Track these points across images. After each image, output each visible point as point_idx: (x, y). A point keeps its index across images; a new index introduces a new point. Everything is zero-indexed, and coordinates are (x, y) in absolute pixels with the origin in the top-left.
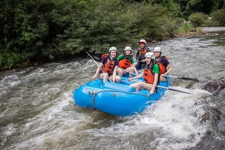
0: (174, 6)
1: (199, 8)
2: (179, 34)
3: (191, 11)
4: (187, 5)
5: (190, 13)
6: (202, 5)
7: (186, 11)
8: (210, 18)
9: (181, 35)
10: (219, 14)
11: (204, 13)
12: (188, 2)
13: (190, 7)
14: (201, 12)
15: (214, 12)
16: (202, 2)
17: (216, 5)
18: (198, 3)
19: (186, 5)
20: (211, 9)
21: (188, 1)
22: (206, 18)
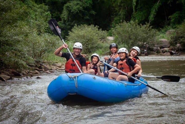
0: (39, 10)
1: (88, 17)
2: (54, 65)
3: (72, 24)
4: (63, 9)
5: (69, 27)
6: (93, 12)
7: (62, 22)
8: (111, 38)
9: (60, 67)
10: (128, 32)
11: (99, 29)
12: (66, 5)
13: (69, 14)
14: (92, 26)
15: (118, 26)
16: (94, 6)
17: (120, 15)
18: (86, 9)
19: (61, 11)
20: (110, 21)
21: (65, 3)
22: (103, 38)
